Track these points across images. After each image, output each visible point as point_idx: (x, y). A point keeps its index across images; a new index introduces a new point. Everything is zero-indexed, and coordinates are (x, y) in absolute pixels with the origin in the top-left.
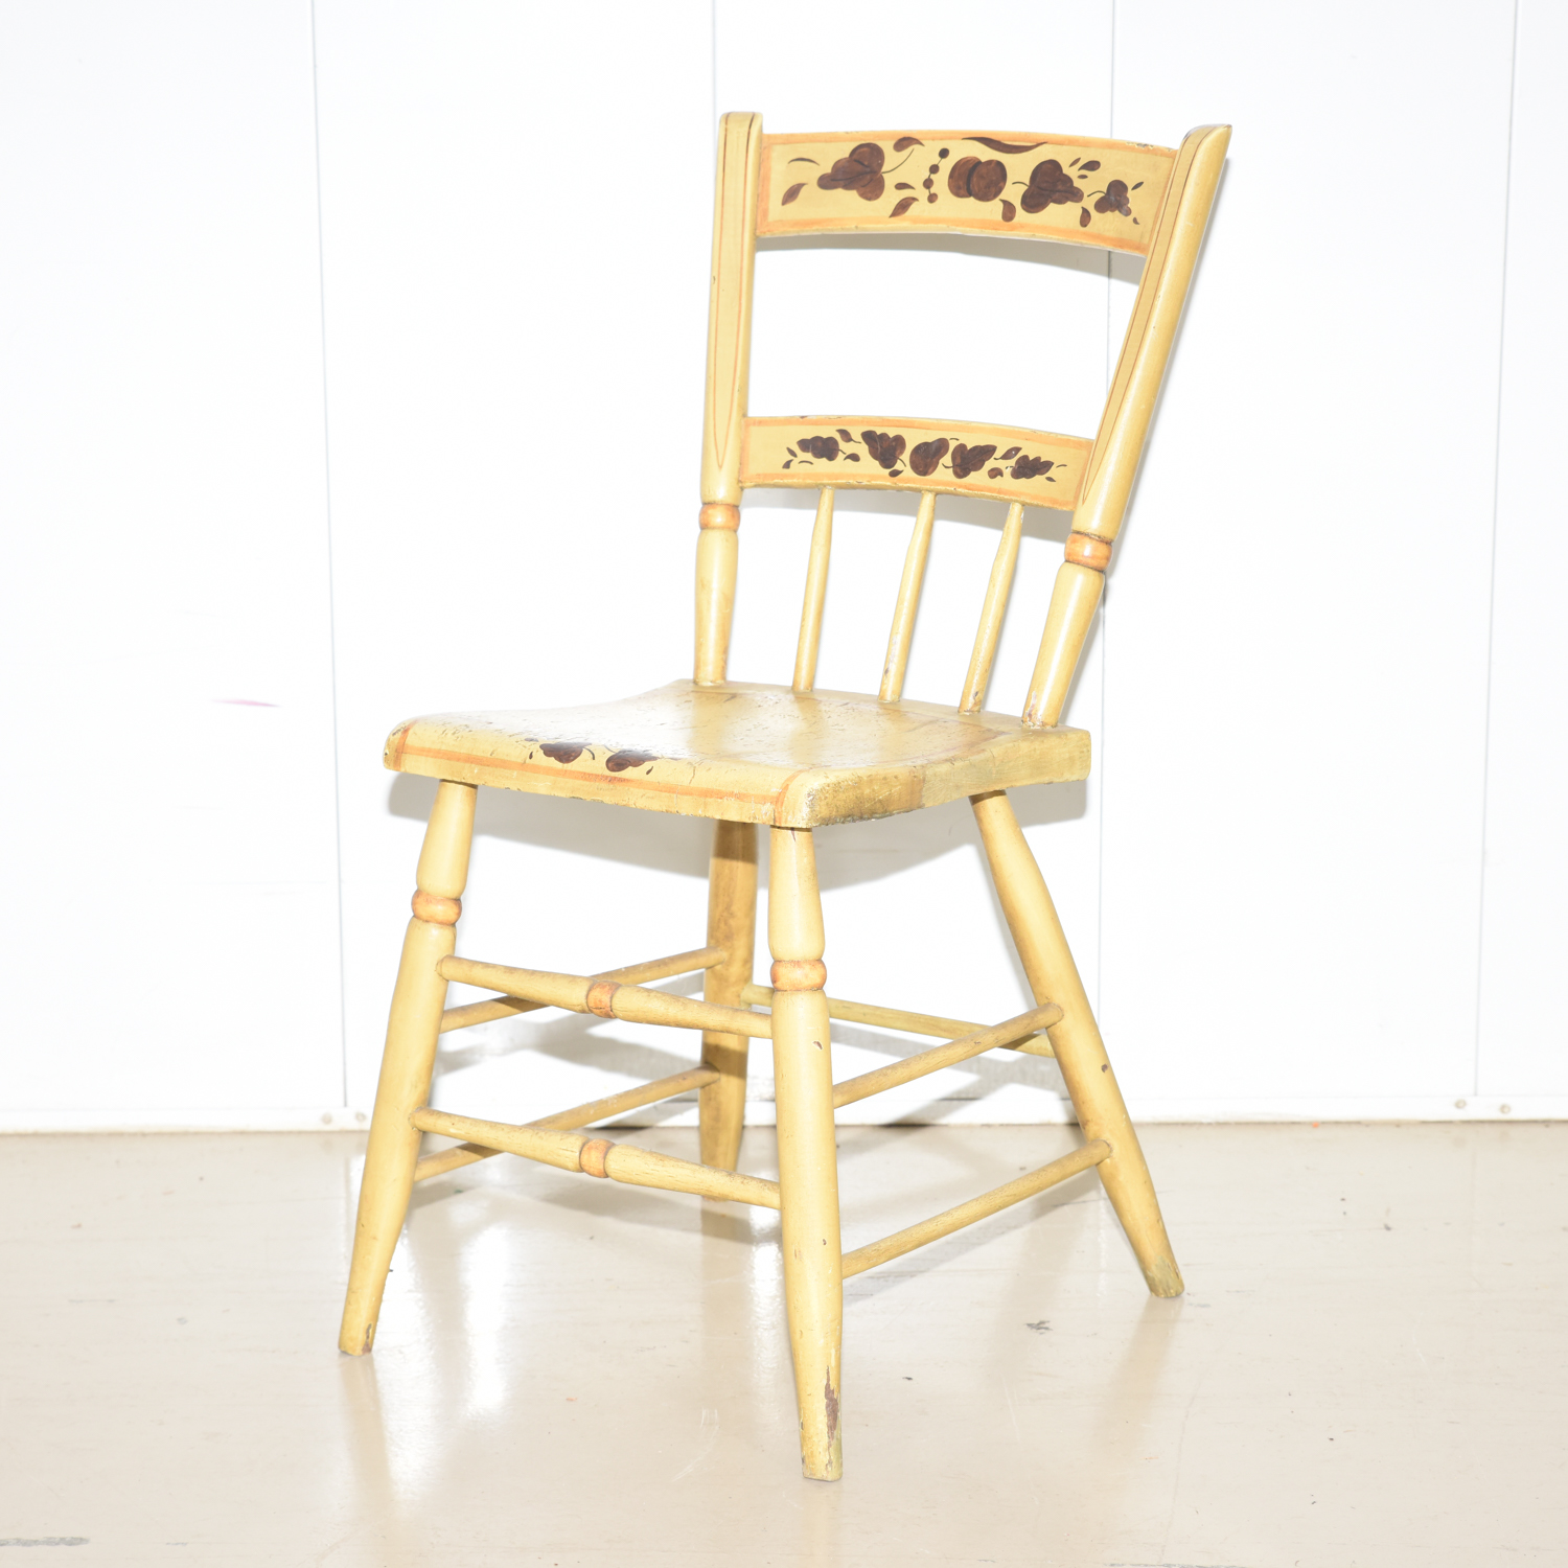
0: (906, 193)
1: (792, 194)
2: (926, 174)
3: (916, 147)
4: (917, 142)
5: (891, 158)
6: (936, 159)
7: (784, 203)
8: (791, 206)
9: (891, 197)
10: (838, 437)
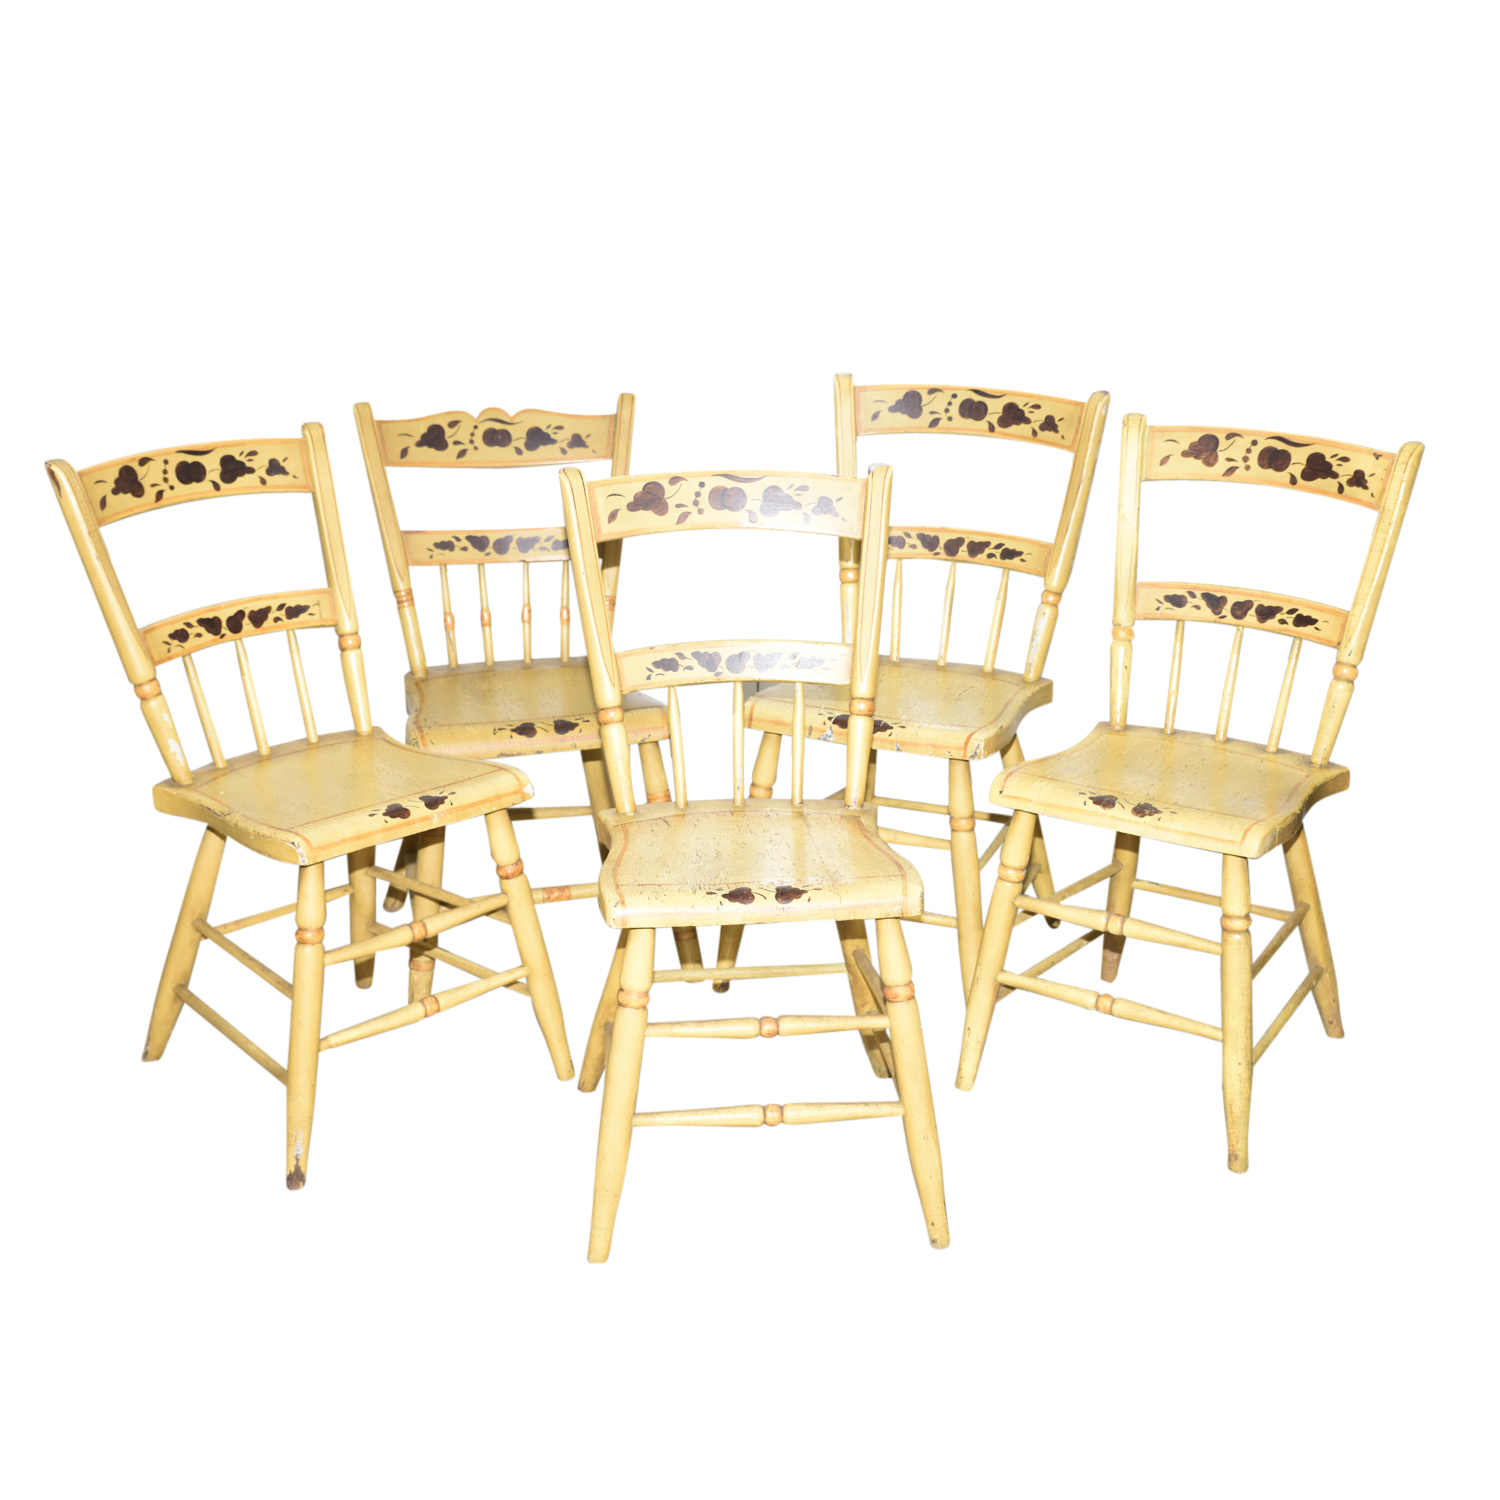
0: (683, 510)
1: (613, 516)
2: (694, 498)
3: (683, 482)
4: (683, 479)
5: (669, 490)
6: (698, 489)
7: (609, 522)
8: (613, 523)
9: (674, 513)
10: (676, 657)
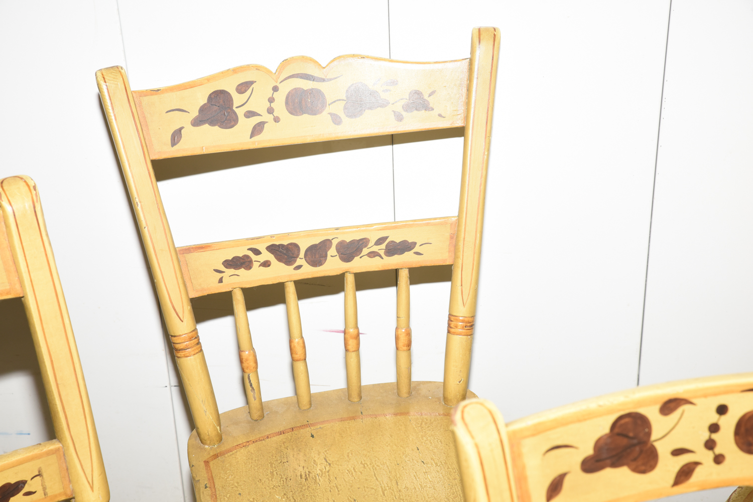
0: (685, 459)
1: (555, 488)
2: (706, 435)
3: (686, 407)
4: (686, 402)
5: (659, 425)
6: (714, 418)
9: (668, 466)
